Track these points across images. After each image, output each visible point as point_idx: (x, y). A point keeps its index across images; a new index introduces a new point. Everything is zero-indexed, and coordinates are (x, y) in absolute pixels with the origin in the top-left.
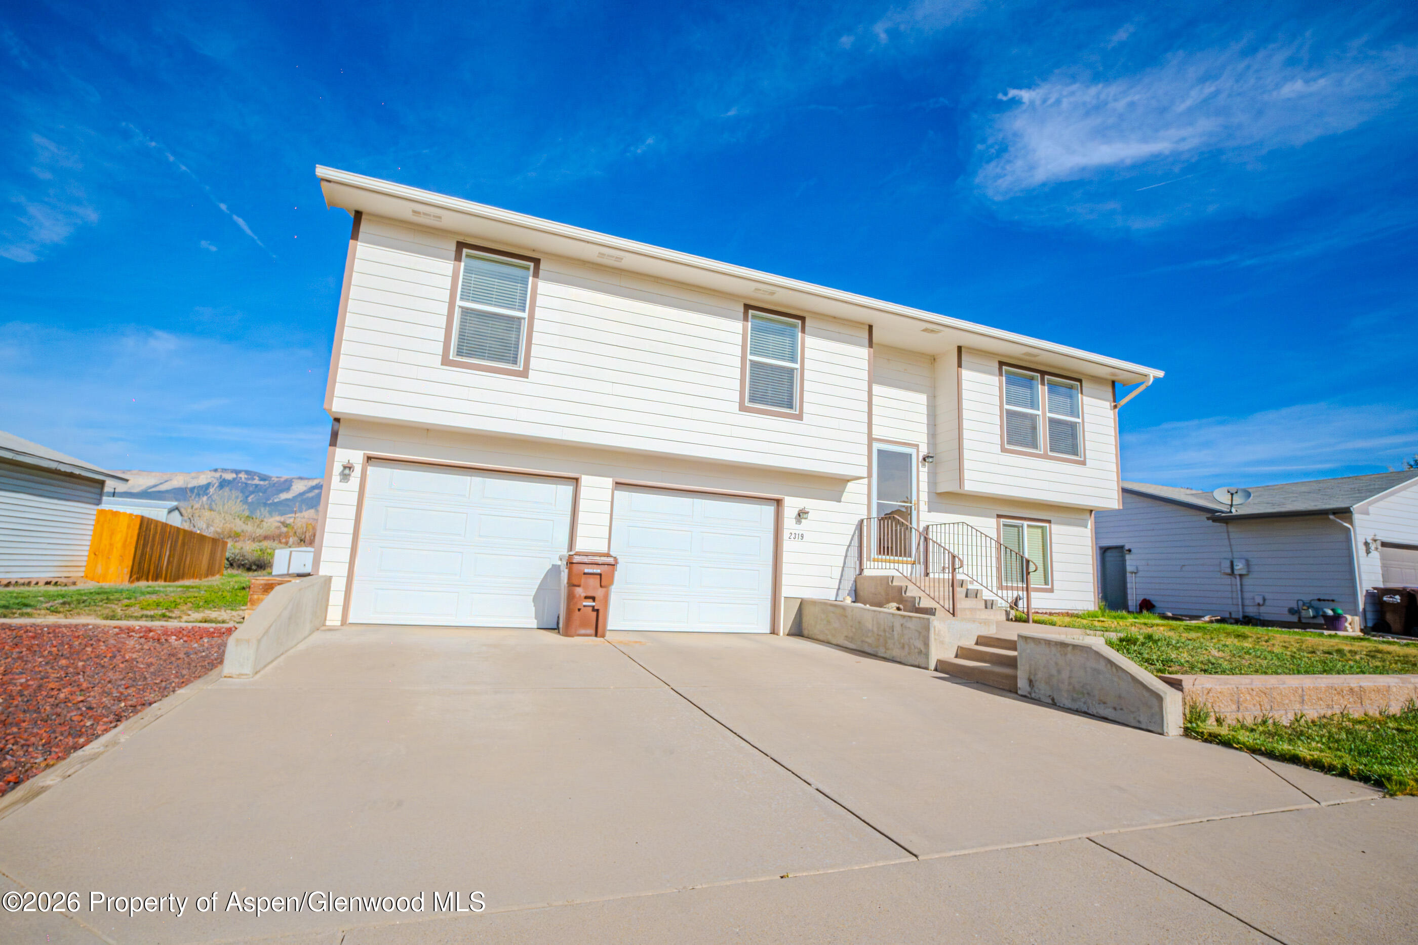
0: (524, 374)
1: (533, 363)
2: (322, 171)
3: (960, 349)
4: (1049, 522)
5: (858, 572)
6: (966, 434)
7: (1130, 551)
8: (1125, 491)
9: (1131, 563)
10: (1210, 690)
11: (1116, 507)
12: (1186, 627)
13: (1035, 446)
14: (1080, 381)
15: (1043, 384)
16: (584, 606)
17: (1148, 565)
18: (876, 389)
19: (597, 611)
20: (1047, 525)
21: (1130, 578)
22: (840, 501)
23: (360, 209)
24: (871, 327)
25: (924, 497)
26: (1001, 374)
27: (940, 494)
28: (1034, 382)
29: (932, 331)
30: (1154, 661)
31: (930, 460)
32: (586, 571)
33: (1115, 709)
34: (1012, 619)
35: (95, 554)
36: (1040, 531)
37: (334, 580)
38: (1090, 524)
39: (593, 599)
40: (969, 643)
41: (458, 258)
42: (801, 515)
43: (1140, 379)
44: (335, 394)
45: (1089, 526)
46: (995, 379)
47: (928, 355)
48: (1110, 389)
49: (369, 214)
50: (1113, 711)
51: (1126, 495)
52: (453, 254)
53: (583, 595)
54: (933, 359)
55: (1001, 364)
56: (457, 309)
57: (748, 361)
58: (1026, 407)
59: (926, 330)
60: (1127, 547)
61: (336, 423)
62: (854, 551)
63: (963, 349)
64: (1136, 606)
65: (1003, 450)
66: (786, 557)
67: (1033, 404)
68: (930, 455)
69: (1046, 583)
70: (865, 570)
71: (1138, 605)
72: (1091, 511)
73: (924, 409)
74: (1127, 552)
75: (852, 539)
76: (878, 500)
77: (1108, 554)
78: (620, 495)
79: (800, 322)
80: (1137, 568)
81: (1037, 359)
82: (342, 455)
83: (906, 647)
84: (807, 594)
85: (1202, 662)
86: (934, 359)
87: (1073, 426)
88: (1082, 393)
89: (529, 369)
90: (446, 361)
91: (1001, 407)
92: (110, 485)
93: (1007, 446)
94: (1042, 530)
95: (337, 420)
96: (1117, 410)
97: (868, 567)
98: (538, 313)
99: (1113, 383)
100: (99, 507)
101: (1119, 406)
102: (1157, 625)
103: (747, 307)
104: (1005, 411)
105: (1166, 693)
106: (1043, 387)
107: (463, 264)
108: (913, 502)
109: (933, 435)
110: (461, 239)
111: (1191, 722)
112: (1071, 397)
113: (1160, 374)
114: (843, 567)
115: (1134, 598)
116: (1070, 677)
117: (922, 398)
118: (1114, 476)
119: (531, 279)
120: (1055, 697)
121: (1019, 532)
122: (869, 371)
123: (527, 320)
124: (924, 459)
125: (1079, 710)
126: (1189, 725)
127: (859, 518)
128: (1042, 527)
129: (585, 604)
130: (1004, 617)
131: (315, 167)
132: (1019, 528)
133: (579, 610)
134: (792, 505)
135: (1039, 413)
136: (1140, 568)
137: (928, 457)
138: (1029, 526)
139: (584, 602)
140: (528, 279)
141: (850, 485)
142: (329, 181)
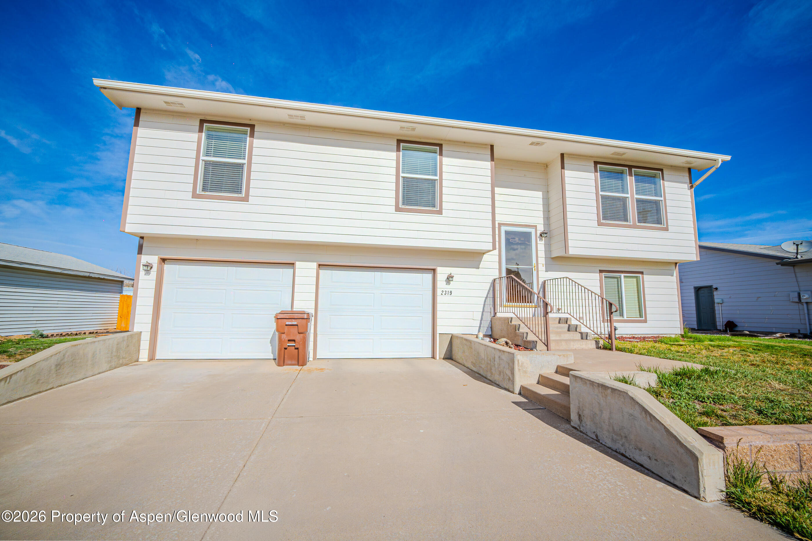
0: (246, 199)
1: (252, 192)
2: (97, 82)
3: (562, 155)
4: (642, 273)
5: (492, 315)
6: (569, 215)
7: (716, 289)
8: (701, 247)
9: (717, 297)
10: (761, 448)
11: (695, 259)
12: (755, 348)
13: (626, 220)
14: (662, 170)
15: (631, 175)
16: (288, 346)
17: (730, 298)
18: (497, 190)
19: (298, 349)
20: (640, 275)
21: (717, 308)
22: (478, 268)
23: (139, 107)
24: (492, 147)
25: (542, 261)
26: (596, 171)
27: (553, 258)
28: (624, 175)
29: (538, 144)
30: (704, 399)
31: (545, 235)
32: (287, 323)
33: (650, 458)
34: (600, 347)
35: (121, 317)
36: (635, 280)
37: (143, 333)
38: (676, 273)
39: (294, 341)
40: (550, 372)
41: (201, 130)
42: (449, 279)
43: (709, 163)
44: (127, 221)
45: (675, 274)
46: (592, 175)
47: (541, 163)
48: (687, 175)
49: (146, 109)
50: (648, 460)
51: (703, 250)
52: (197, 128)
53: (287, 339)
54: (545, 166)
55: (596, 163)
56: (201, 161)
57: (401, 177)
58: (618, 192)
59: (532, 144)
60: (714, 287)
61: (142, 240)
62: (490, 301)
63: (565, 155)
64: (723, 326)
65: (600, 224)
66: (439, 307)
67: (624, 190)
68: (545, 232)
69: (641, 316)
70: (497, 313)
71: (724, 325)
72: (676, 263)
73: (541, 201)
74: (715, 290)
75: (488, 293)
76: (506, 265)
77: (701, 292)
78: (323, 273)
79: (438, 148)
80: (723, 300)
81: (624, 157)
82: (145, 259)
83: (502, 374)
84: (456, 331)
85: (758, 399)
86: (547, 166)
87: (657, 203)
88: (663, 179)
89: (249, 196)
90: (195, 196)
91: (597, 194)
92: (126, 282)
93: (602, 221)
94: (637, 279)
95: (142, 238)
96: (693, 189)
97: (499, 311)
98: (254, 159)
99: (689, 169)
100: (122, 294)
101: (694, 186)
102: (729, 346)
103: (399, 141)
104: (600, 197)
105: (702, 453)
106: (631, 177)
107: (204, 134)
108: (533, 265)
109: (547, 219)
110: (203, 118)
111: (736, 486)
112: (655, 183)
113: (728, 158)
114: (483, 312)
115: (720, 322)
116: (609, 419)
117: (540, 194)
118: (693, 237)
119: (248, 138)
120: (598, 434)
121: (618, 282)
122: (492, 177)
123: (246, 164)
124: (541, 235)
125: (618, 451)
126: (733, 489)
127: (492, 278)
128: (636, 277)
129: (288, 344)
130: (594, 346)
131: (93, 80)
132: (619, 279)
133: (286, 349)
134: (442, 272)
135: (629, 195)
136: (725, 300)
137: (543, 233)
138: (625, 277)
139: (288, 343)
140: (247, 138)
141: (486, 257)
142: (105, 88)
